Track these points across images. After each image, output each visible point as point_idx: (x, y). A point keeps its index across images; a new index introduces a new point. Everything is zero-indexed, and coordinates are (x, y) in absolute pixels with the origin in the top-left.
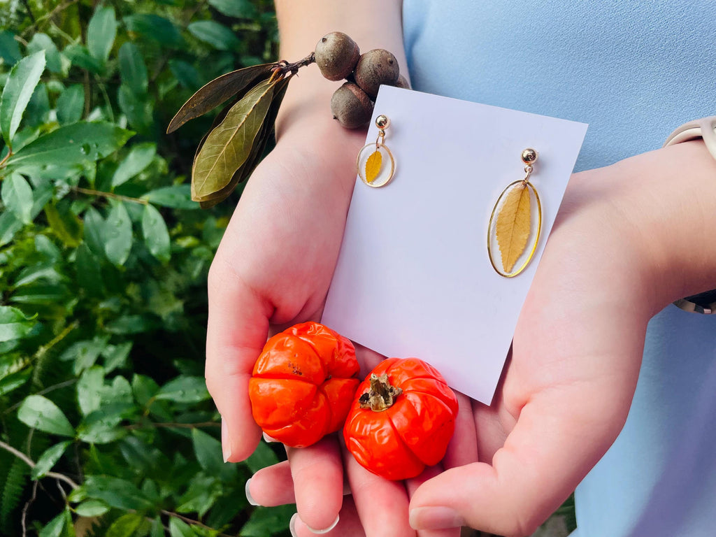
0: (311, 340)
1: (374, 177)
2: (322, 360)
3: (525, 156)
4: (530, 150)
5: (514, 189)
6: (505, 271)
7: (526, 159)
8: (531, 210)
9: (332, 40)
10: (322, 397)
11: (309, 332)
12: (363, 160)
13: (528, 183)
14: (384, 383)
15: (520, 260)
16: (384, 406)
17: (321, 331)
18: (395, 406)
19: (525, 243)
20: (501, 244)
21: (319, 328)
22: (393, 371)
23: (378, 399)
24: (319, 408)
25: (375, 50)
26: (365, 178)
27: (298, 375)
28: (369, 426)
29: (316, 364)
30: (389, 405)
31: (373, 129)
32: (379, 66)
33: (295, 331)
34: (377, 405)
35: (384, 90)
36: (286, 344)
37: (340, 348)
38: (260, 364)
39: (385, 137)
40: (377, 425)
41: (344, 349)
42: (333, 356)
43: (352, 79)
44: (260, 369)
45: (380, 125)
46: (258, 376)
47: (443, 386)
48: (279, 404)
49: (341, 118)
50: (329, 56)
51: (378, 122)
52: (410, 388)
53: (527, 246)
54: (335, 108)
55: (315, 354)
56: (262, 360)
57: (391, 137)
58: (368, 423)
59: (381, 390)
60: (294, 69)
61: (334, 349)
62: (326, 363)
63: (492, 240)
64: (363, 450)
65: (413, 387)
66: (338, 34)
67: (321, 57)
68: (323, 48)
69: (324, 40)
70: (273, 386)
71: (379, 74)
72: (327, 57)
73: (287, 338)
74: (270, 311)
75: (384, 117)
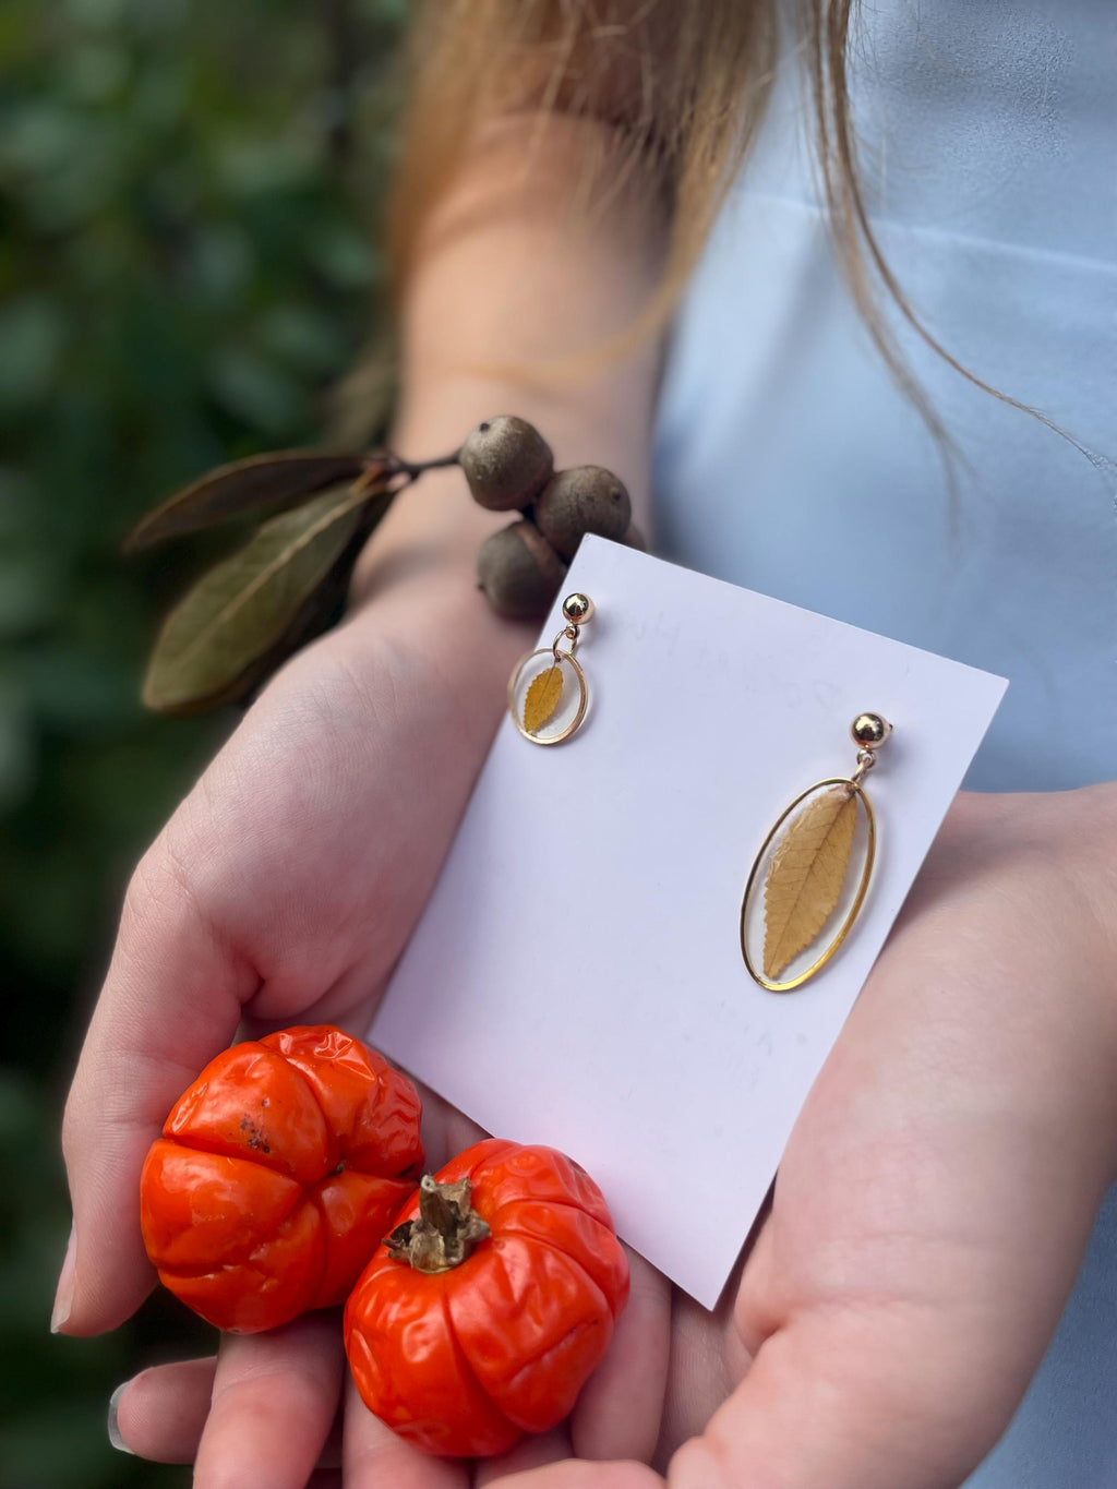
0: (315, 1070)
1: (540, 720)
2: (328, 1123)
3: (860, 726)
4: (873, 717)
5: (825, 796)
6: (767, 973)
7: (863, 736)
8: (851, 854)
9: (499, 428)
10: (310, 1217)
11: (318, 1050)
12: (524, 681)
13: (859, 791)
14: (453, 1204)
15: (804, 958)
16: (442, 1262)
17: (344, 1053)
18: (466, 1267)
19: (821, 923)
20: (771, 907)
21: (344, 1043)
22: (485, 1173)
23: (431, 1241)
24: (297, 1240)
25: (587, 467)
26: (522, 719)
27: (261, 1152)
28: (396, 1307)
29: (311, 1132)
30: (454, 1260)
31: (556, 620)
32: (590, 499)
33: (286, 1042)
34: (426, 1256)
35: (593, 547)
36: (252, 1070)
37: (379, 1100)
38: (182, 1109)
39: (579, 639)
40: (413, 1309)
41: (390, 1103)
42: (357, 1118)
43: (529, 514)
44: (178, 1122)
45: (573, 613)
46: (173, 1138)
47: (596, 1230)
48: (196, 1218)
49: (492, 590)
50: (487, 461)
51: (569, 605)
52: (513, 1226)
53: (824, 930)
54: (484, 568)
55: (313, 1106)
56: (187, 1102)
57: (589, 644)
58: (394, 1300)
59: (444, 1218)
60: (415, 472)
61: (365, 1101)
62: (338, 1135)
63: (756, 892)
64: (374, 1368)
65: (521, 1222)
66: (516, 422)
67: (470, 460)
68: (479, 443)
69: (484, 427)
70: (194, 1169)
71: (586, 516)
72: (483, 462)
73: (259, 1056)
74: (247, 985)
75: (582, 598)
